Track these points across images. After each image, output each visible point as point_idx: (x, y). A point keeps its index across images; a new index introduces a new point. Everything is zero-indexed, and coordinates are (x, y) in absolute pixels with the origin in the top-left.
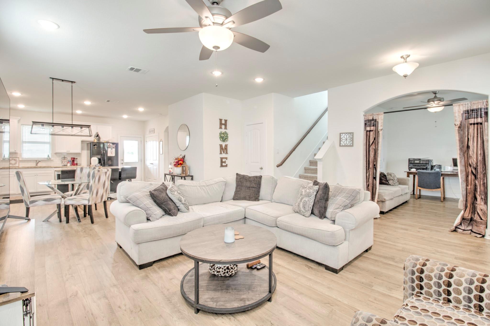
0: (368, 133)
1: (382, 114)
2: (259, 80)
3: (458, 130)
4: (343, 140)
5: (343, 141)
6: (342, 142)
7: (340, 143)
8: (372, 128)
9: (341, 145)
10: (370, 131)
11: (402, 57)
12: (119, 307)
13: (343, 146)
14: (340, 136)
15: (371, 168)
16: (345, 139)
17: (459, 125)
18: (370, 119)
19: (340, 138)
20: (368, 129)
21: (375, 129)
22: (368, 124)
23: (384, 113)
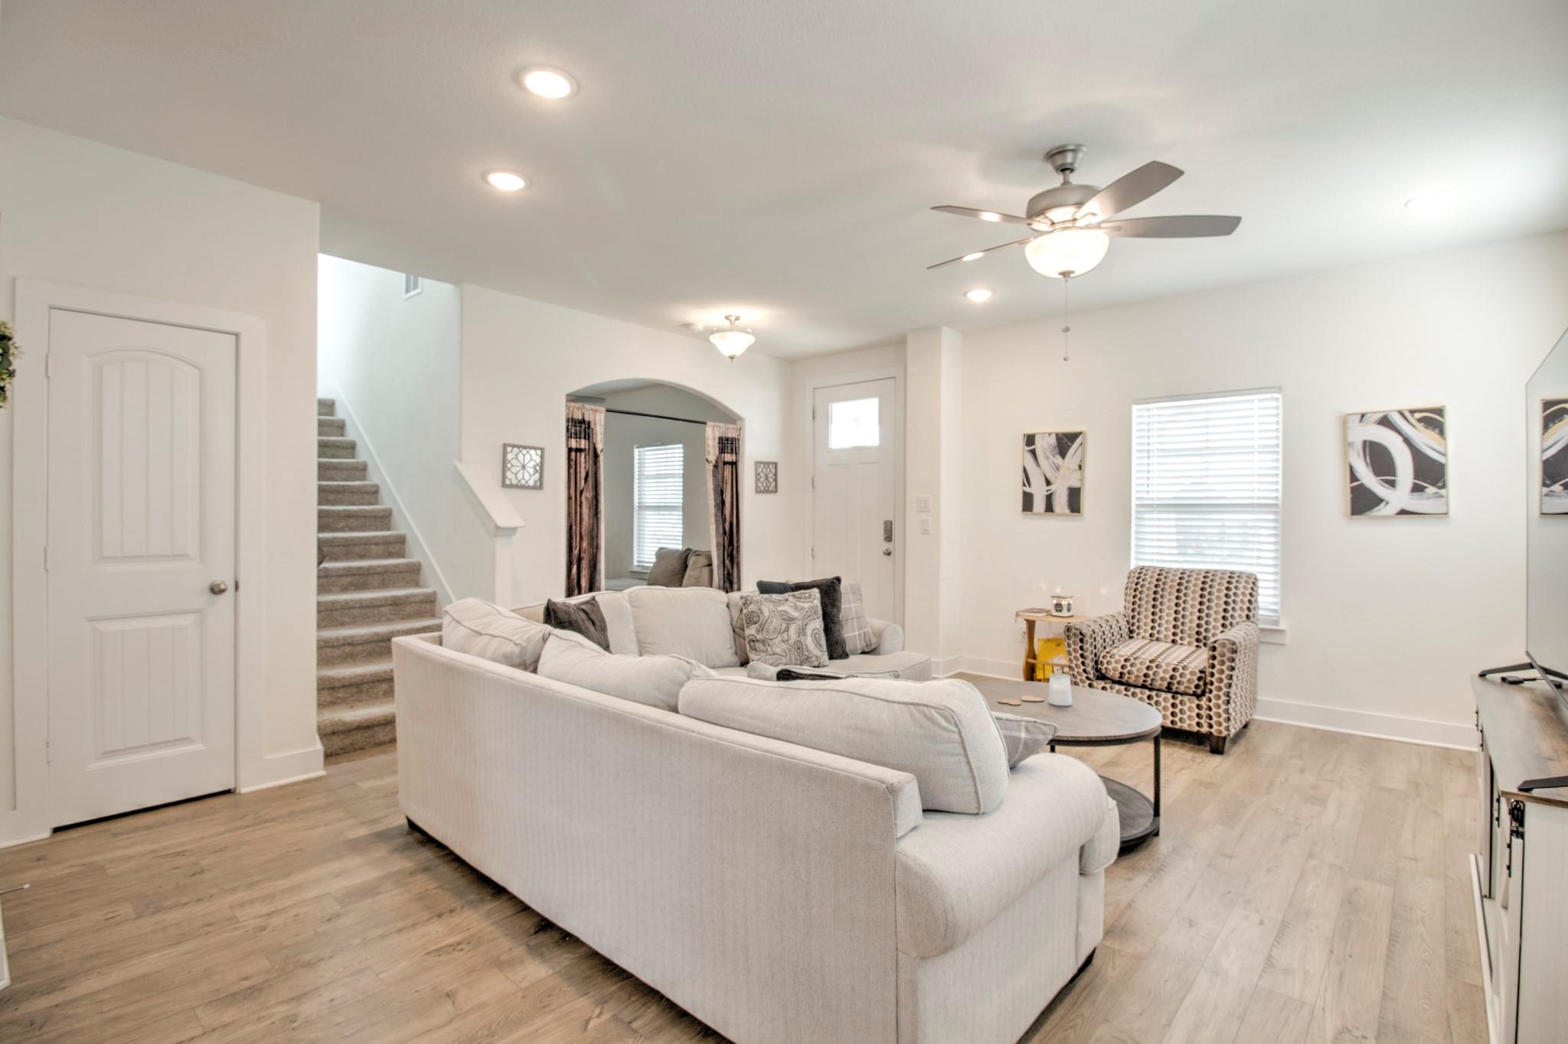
0: (573, 454)
1: (602, 412)
2: (506, 183)
3: (713, 472)
4: (512, 466)
5: (514, 470)
6: (509, 474)
7: (504, 477)
8: (583, 444)
9: (508, 482)
10: (579, 450)
11: (727, 318)
12: (1261, 923)
13: (512, 486)
14: (505, 454)
15: (587, 551)
16: (519, 464)
17: (714, 462)
18: (575, 417)
19: (505, 461)
20: (573, 444)
21: (587, 448)
22: (573, 431)
23: (607, 411)
